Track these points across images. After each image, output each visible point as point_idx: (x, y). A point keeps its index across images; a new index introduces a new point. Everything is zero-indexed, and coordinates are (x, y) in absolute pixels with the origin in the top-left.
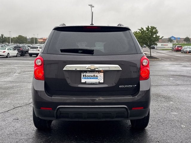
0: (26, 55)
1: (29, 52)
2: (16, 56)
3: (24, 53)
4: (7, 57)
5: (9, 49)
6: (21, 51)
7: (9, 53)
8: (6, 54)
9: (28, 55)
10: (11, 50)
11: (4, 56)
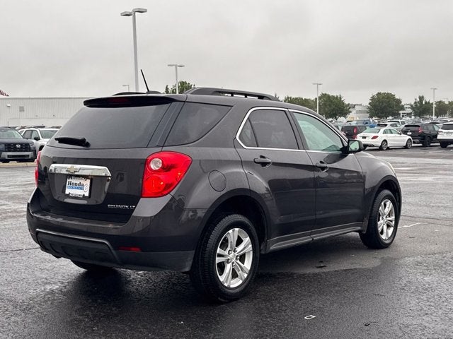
0: (432, 144)
1: (439, 137)
2: (406, 147)
3: (427, 139)
4: (381, 149)
5: (389, 131)
6: (419, 136)
7: (385, 141)
8: (378, 142)
9: (439, 144)
10: (392, 133)
11: (373, 146)
